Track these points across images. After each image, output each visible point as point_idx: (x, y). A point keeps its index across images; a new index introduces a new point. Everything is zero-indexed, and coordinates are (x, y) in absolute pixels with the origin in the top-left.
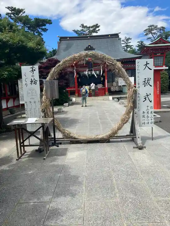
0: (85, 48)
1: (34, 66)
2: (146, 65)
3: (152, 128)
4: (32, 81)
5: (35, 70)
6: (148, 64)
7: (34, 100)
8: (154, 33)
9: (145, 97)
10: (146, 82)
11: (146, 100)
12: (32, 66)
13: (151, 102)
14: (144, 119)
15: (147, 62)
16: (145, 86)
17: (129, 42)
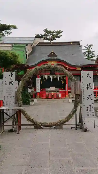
0: (49, 54)
1: (12, 72)
2: (88, 75)
3: (94, 118)
4: (10, 82)
5: (13, 75)
6: (89, 74)
7: (10, 95)
9: (88, 97)
10: (88, 86)
11: (88, 98)
12: (11, 72)
13: (92, 100)
14: (88, 112)
15: (88, 73)
16: (87, 89)
17: (90, 48)
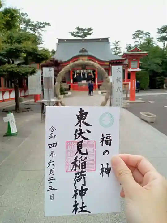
0: (80, 50)
8: (141, 38)
11: (118, 91)
14: (117, 102)
15: (118, 68)
16: (117, 82)
17: (118, 44)
